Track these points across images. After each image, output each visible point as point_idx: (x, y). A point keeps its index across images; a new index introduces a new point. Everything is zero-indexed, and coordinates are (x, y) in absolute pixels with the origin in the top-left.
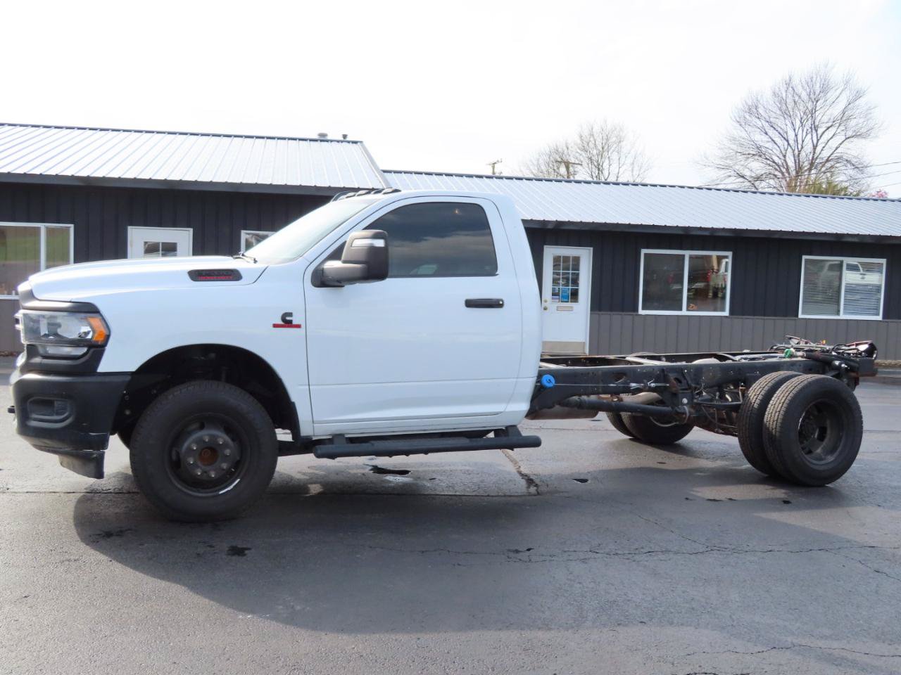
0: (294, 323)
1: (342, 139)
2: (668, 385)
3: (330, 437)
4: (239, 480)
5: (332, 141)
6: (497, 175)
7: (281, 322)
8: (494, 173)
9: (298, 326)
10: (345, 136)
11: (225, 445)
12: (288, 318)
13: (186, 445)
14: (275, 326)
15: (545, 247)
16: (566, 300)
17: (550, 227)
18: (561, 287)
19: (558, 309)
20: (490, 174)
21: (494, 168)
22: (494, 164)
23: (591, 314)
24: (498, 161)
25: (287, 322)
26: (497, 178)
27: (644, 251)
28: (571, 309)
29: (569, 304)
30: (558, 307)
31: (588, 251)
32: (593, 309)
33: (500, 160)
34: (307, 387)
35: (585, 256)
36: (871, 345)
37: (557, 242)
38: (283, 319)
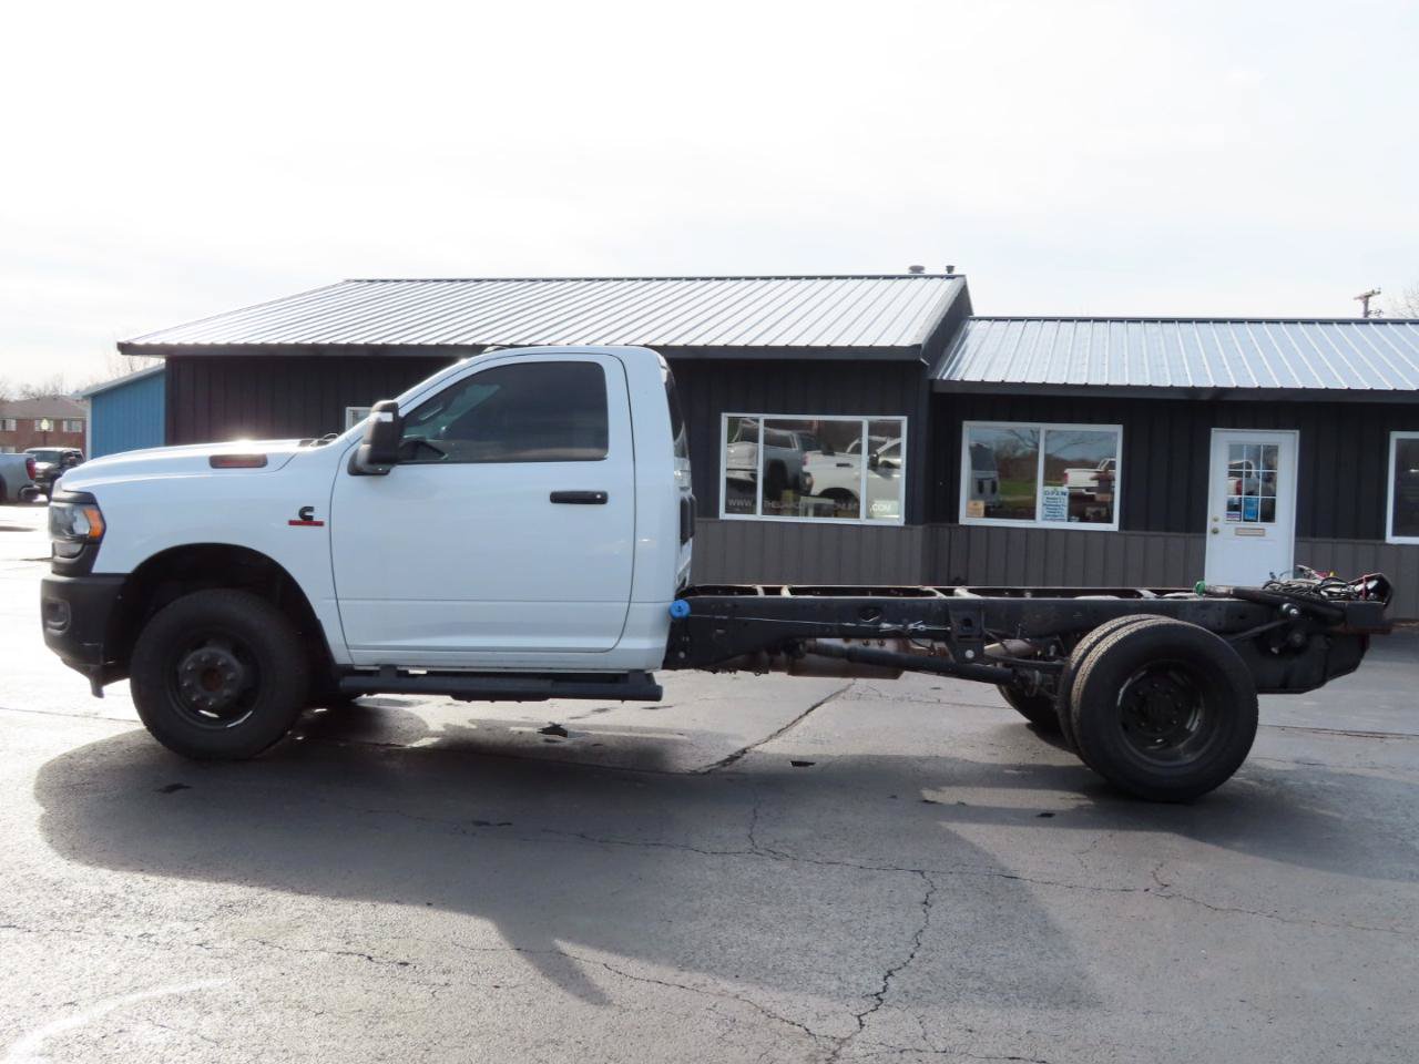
0: (315, 520)
1: (945, 273)
2: (949, 628)
3: (377, 668)
4: (250, 713)
5: (932, 277)
6: (1372, 317)
7: (298, 518)
8: (1367, 313)
9: (320, 524)
10: (950, 269)
11: (227, 667)
12: (308, 514)
13: (183, 666)
14: (292, 523)
15: (1213, 429)
16: (1254, 518)
17: (1205, 397)
18: (1243, 496)
19: (1238, 532)
20: (1360, 315)
21: (1366, 304)
22: (1367, 297)
23: (1296, 541)
24: (1373, 292)
25: (306, 518)
26: (1376, 322)
27: (1395, 436)
28: (1262, 533)
29: (1259, 525)
30: (1237, 529)
31: (1292, 436)
32: (1298, 533)
33: (1376, 290)
34: (334, 601)
35: (1287, 445)
36: (1381, 580)
37: (1234, 423)
38: (302, 512)
